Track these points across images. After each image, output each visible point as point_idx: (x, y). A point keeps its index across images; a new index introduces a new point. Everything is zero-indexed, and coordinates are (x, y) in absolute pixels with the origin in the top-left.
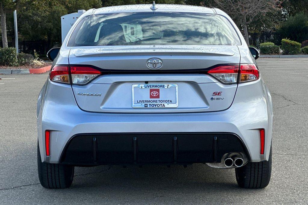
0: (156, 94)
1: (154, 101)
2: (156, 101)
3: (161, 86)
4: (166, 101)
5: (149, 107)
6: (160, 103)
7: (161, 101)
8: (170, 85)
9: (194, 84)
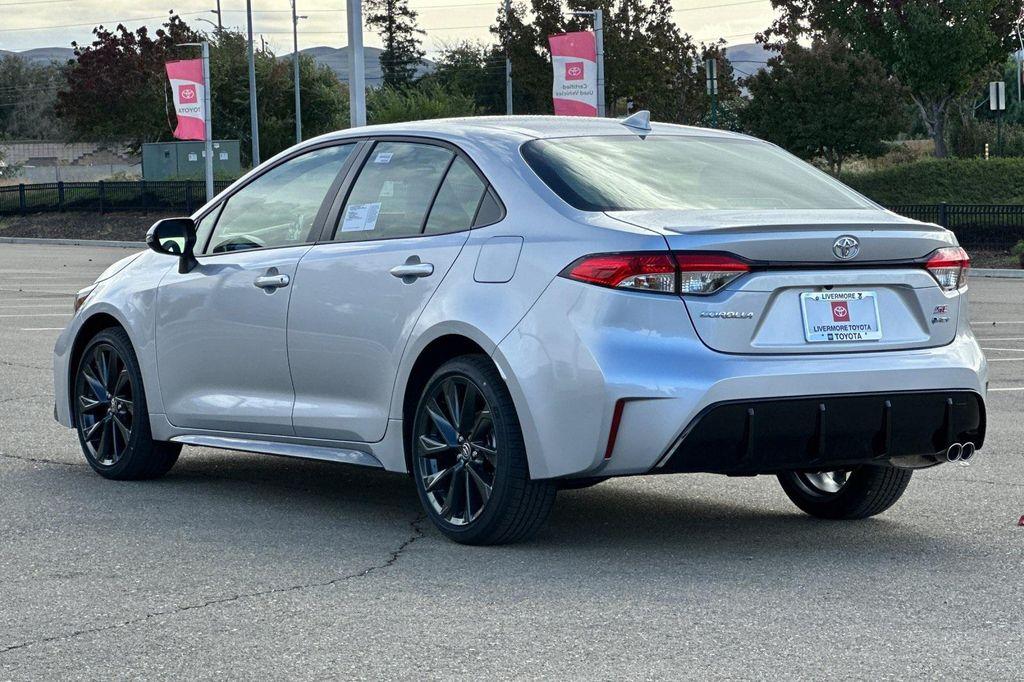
0: (844, 313)
1: (842, 328)
2: (845, 328)
3: (849, 296)
4: (861, 327)
5: (835, 339)
6: (852, 332)
7: (854, 327)
8: (865, 294)
9: (904, 290)
